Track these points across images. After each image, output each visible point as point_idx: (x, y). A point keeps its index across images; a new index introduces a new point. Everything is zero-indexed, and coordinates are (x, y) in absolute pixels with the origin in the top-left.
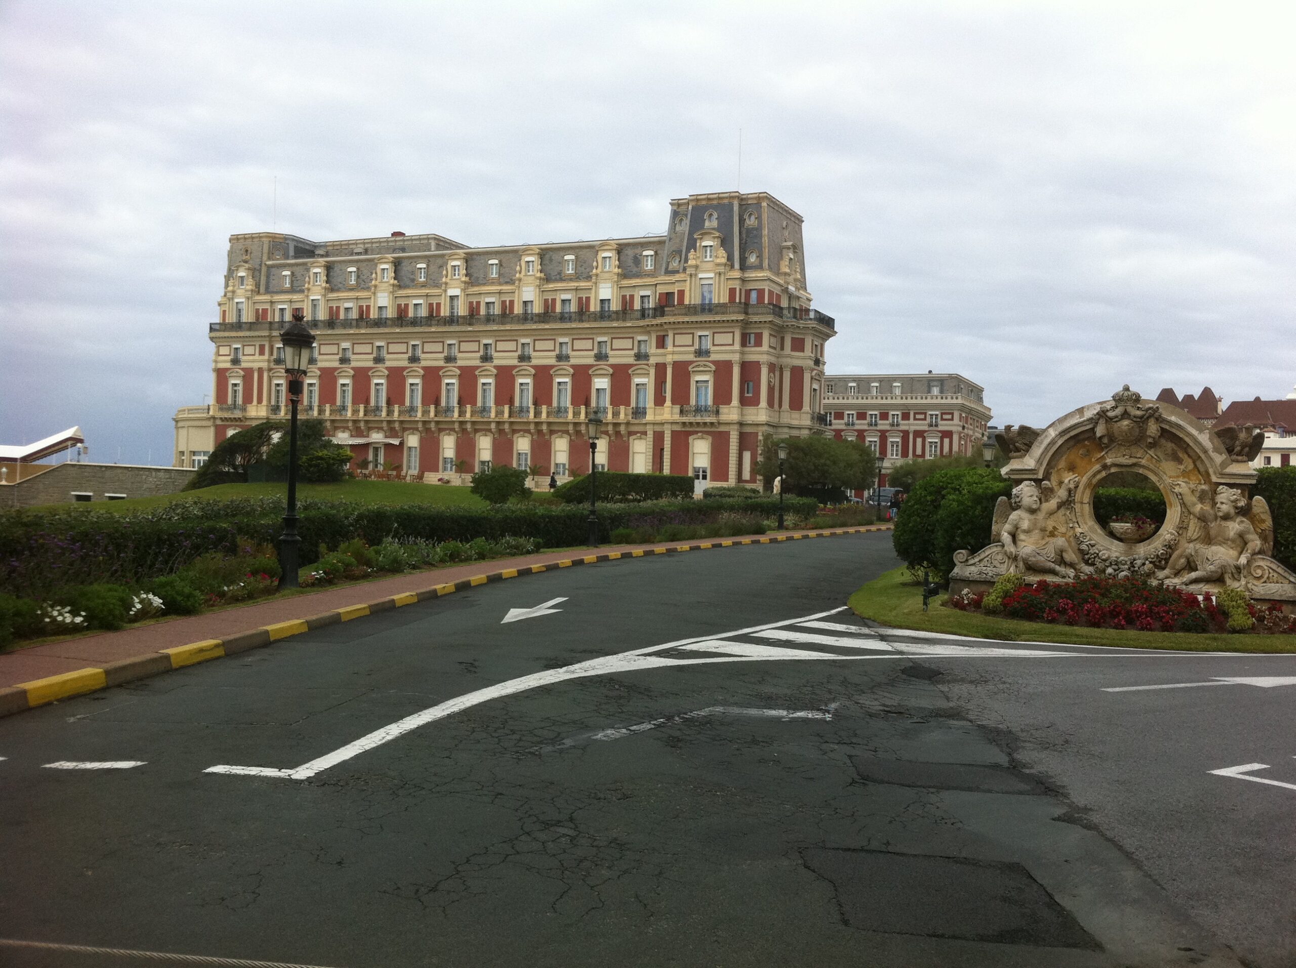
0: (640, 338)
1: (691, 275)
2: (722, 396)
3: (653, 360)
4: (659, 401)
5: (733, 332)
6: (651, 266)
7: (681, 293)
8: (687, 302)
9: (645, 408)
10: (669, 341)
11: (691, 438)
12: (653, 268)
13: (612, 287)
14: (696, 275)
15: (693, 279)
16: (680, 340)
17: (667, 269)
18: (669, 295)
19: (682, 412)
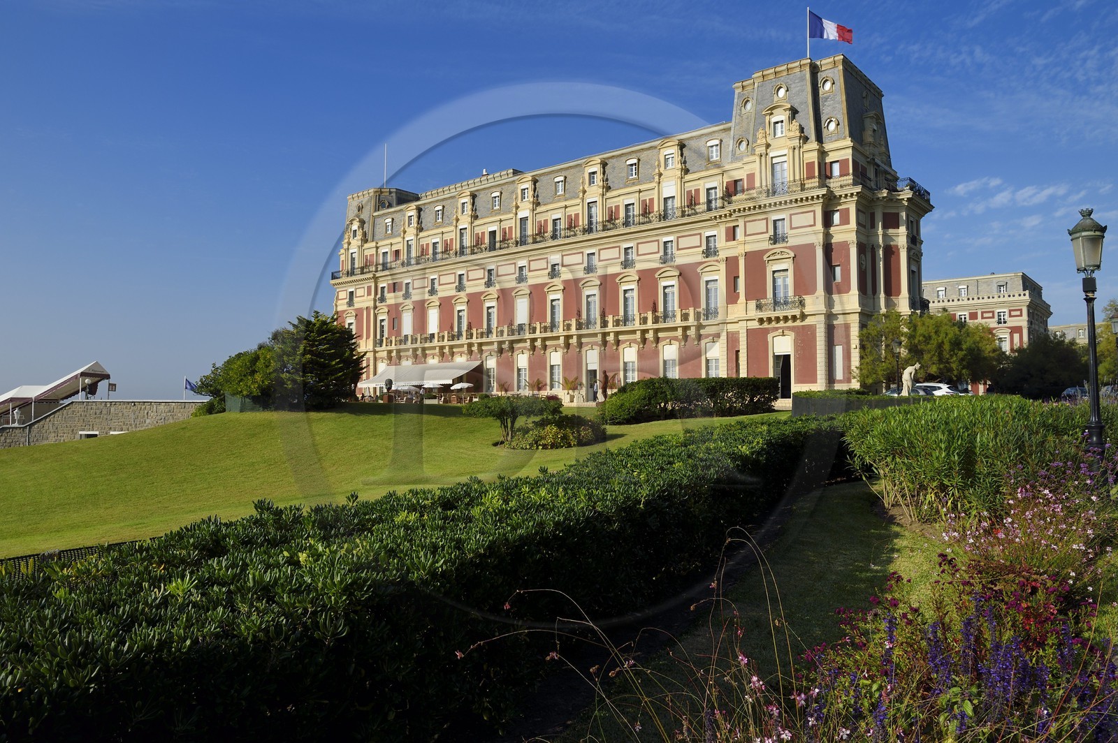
0: (708, 233)
1: (761, 156)
2: (803, 286)
3: (723, 255)
4: (732, 297)
5: (814, 211)
6: (717, 157)
7: (751, 176)
8: (757, 185)
9: (716, 309)
10: (740, 233)
11: (770, 337)
12: (718, 158)
13: (676, 184)
16: (751, 228)
18: (737, 181)
19: (759, 307)
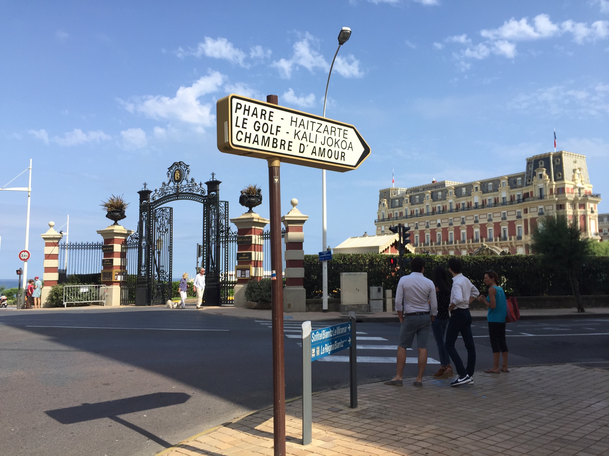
1: (535, 186)
3: (523, 218)
4: (526, 233)
5: (552, 205)
6: (521, 183)
7: (532, 192)
8: (534, 195)
9: (521, 236)
10: (528, 211)
13: (506, 193)
14: (537, 185)
15: (536, 187)
16: (532, 210)
17: (526, 184)
18: (528, 194)
